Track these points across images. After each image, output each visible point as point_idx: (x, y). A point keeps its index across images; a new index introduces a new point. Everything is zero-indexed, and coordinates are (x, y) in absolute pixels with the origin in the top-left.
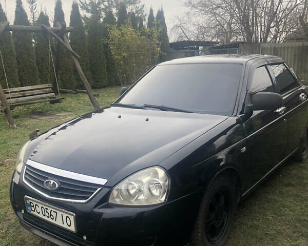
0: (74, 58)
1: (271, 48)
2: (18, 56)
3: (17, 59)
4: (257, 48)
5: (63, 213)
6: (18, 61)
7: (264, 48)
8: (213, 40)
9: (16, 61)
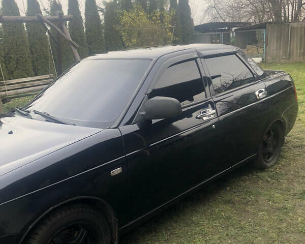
0: (73, 47)
2: (31, 46)
3: (30, 49)
4: (287, 28)
6: (31, 51)
9: (29, 51)
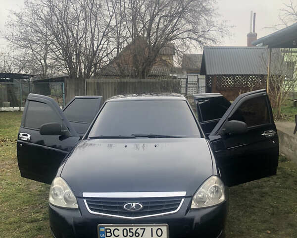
1: (94, 83)
4: (82, 83)
5: (152, 227)
7: (89, 83)
8: (21, 73)
